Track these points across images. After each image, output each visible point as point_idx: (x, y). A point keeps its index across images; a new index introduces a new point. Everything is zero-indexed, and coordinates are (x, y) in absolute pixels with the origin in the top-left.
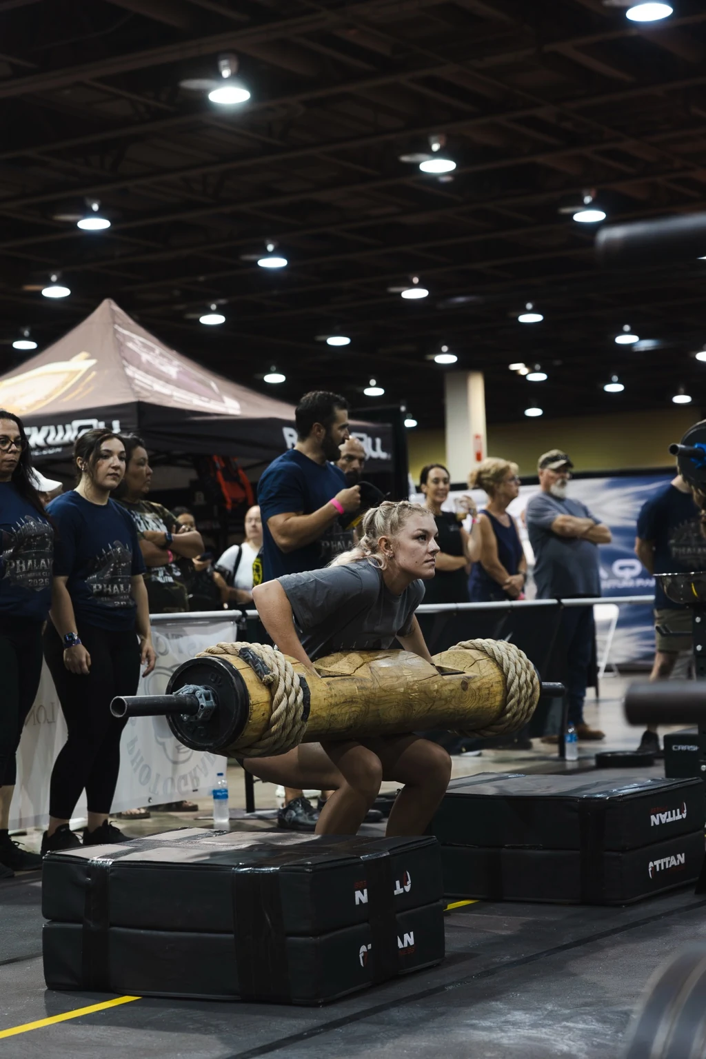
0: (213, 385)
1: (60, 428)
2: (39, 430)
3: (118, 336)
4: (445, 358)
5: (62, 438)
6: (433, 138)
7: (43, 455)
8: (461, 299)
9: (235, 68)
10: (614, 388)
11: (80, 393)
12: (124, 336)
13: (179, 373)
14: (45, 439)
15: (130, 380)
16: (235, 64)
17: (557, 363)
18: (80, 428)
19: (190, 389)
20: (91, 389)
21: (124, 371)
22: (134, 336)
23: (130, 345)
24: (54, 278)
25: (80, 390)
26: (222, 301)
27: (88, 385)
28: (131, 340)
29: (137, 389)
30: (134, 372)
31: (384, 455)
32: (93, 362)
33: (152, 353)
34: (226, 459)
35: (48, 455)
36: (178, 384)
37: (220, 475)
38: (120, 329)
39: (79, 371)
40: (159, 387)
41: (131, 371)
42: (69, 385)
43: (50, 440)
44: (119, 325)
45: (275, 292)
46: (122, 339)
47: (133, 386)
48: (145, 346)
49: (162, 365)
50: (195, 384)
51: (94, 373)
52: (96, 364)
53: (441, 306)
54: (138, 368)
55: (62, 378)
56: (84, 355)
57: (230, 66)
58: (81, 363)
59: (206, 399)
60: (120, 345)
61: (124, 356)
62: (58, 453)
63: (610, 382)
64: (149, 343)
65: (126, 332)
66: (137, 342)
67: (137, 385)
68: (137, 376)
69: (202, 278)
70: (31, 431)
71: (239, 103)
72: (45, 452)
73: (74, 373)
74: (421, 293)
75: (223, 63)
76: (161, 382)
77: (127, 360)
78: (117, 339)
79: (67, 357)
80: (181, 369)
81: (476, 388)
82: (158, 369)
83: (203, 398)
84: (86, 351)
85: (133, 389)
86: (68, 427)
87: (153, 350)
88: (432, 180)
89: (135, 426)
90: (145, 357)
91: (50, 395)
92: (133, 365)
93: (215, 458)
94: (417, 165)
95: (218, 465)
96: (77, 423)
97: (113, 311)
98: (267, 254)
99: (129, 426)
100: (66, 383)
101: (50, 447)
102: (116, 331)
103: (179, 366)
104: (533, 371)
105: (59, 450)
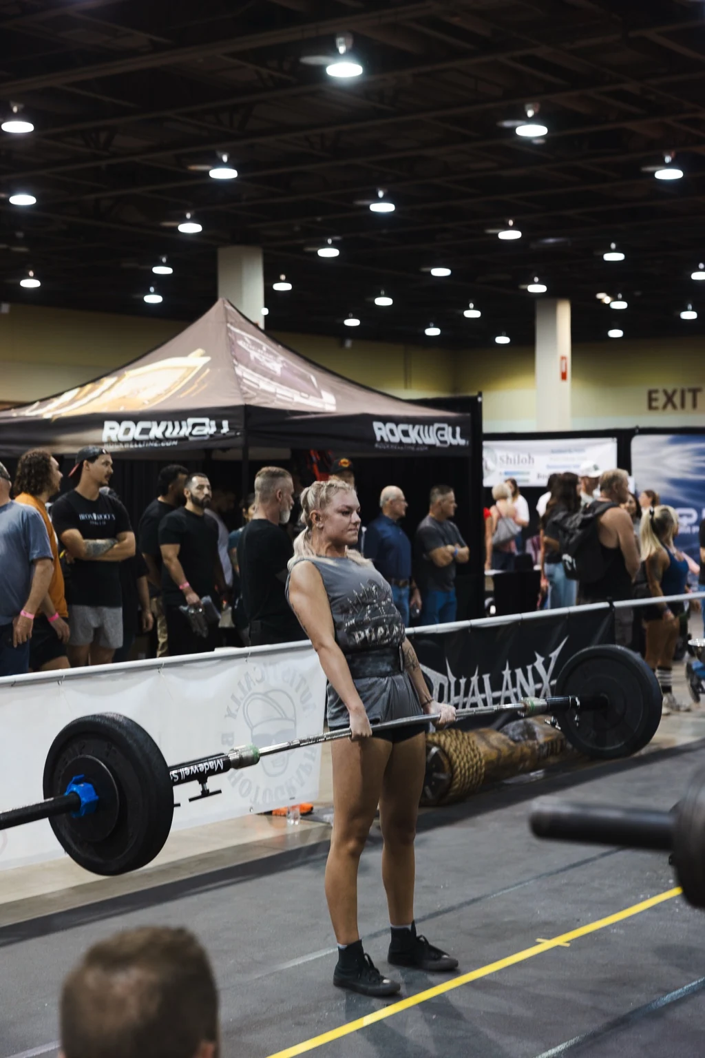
0: (313, 379)
1: (177, 423)
2: (159, 424)
3: (230, 334)
4: (537, 288)
5: (178, 433)
6: (527, 106)
7: (161, 447)
8: (551, 241)
9: (350, 46)
10: (689, 315)
11: (195, 390)
12: (235, 334)
13: (283, 369)
14: (164, 433)
15: (239, 379)
16: (350, 41)
17: (638, 293)
18: (194, 426)
19: (291, 386)
20: (206, 386)
21: (234, 369)
22: (243, 334)
23: (240, 343)
24: (188, 216)
25: (195, 386)
26: (337, 238)
27: (203, 382)
28: (242, 338)
29: (245, 389)
30: (243, 371)
31: (462, 442)
32: (207, 359)
33: (259, 351)
34: (321, 453)
35: (166, 446)
36: (282, 381)
37: (315, 467)
38: (232, 328)
39: (195, 368)
40: (265, 385)
41: (241, 370)
42: (186, 381)
43: (168, 434)
44: (232, 324)
45: (385, 231)
46: (233, 338)
47: (242, 387)
48: (254, 343)
49: (267, 361)
50: (297, 379)
51: (208, 371)
52: (209, 362)
53: (533, 246)
54: (247, 366)
55: (180, 373)
56: (200, 351)
57: (346, 44)
58: (197, 360)
59: (306, 395)
60: (232, 344)
61: (235, 355)
62: (174, 445)
63: (686, 310)
64: (258, 341)
65: (238, 331)
66: (246, 339)
67: (245, 385)
68: (245, 375)
69: (319, 219)
70: (152, 425)
71: (353, 77)
72: (163, 444)
73: (191, 369)
74: (514, 235)
75: (340, 40)
76: (267, 380)
77: (237, 360)
78: (229, 338)
79: (185, 353)
80: (285, 365)
81: (564, 313)
82: (265, 366)
83: (303, 394)
84: (202, 348)
85: (241, 390)
86: (184, 423)
87: (260, 347)
88: (527, 142)
89: (242, 427)
90: (254, 354)
91: (169, 390)
92: (242, 364)
93: (312, 452)
94: (513, 129)
95: (314, 458)
96: (191, 421)
97: (226, 309)
98: (378, 200)
99: (237, 427)
100: (185, 378)
101: (167, 440)
102: (228, 330)
103: (283, 362)
104: (615, 299)
105: (175, 443)
